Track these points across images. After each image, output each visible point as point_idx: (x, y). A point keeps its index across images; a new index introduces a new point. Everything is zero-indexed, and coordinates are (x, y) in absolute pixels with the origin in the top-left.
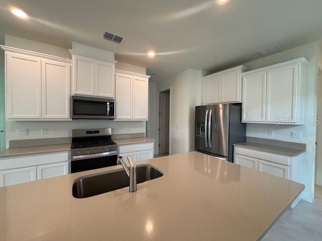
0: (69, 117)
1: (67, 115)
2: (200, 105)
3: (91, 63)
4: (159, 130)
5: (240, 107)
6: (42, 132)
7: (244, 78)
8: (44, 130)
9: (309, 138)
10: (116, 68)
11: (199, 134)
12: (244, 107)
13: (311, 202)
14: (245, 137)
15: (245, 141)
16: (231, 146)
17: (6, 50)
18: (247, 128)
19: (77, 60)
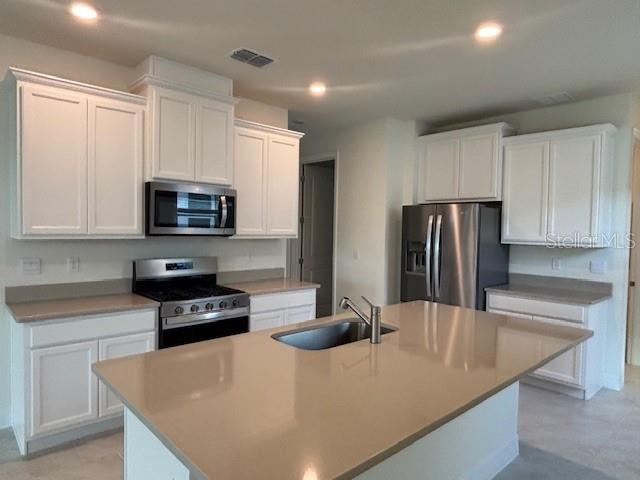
0: (140, 232)
1: (135, 227)
2: (411, 204)
3: (188, 104)
4: (301, 262)
5: (497, 211)
6: (69, 266)
7: (507, 148)
8: (73, 263)
9: (615, 273)
10: (236, 116)
11: (410, 269)
12: (507, 210)
13: (618, 389)
14: (507, 275)
15: (507, 283)
16: (481, 292)
17: (21, 79)
18: (511, 254)
19: (161, 98)
